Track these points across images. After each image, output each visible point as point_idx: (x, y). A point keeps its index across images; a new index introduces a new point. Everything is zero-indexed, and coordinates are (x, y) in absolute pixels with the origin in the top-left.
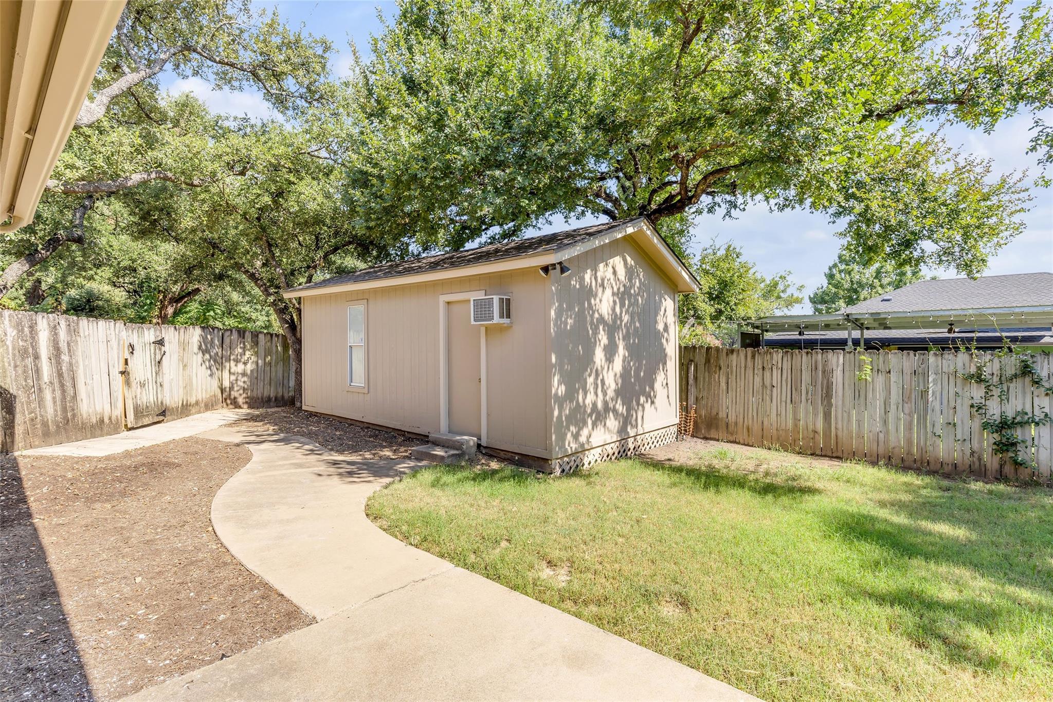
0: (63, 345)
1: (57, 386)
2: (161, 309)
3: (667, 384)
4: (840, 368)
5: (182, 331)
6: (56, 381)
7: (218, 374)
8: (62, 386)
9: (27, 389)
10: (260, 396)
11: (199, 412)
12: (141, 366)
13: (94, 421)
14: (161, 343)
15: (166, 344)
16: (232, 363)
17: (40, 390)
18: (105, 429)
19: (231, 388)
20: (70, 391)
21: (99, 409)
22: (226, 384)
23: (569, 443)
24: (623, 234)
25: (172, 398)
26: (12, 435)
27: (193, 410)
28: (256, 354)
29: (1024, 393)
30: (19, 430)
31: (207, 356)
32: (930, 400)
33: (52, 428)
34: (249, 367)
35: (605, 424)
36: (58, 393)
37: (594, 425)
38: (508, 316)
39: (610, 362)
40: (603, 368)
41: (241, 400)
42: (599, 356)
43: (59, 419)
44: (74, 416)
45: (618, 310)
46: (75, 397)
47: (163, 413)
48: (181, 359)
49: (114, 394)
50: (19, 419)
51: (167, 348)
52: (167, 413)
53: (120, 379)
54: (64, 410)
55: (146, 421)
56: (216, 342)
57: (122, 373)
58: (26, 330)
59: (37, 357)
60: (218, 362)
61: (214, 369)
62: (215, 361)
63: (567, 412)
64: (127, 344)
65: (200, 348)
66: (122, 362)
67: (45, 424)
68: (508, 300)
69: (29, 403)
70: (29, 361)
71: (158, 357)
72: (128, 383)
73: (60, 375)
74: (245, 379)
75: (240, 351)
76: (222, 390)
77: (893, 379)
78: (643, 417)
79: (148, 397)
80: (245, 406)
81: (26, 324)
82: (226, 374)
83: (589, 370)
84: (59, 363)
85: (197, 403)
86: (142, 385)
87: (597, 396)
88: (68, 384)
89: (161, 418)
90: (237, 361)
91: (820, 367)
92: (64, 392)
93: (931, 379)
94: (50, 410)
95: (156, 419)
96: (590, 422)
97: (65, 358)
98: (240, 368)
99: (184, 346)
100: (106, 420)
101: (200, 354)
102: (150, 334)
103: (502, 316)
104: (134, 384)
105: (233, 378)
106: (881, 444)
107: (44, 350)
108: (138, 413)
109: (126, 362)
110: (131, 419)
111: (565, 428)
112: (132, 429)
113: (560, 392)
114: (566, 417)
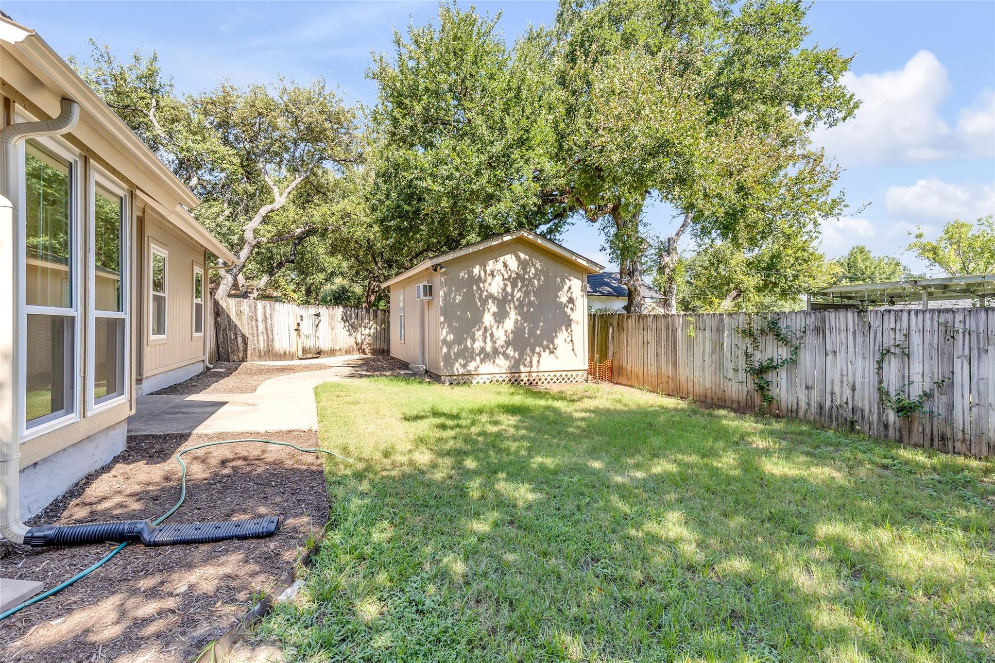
0: (268, 316)
1: (265, 335)
2: (367, 297)
3: (572, 341)
4: (680, 327)
5: (331, 309)
6: (265, 332)
7: (355, 334)
8: (267, 334)
9: (253, 335)
10: (378, 348)
11: (342, 355)
12: (307, 327)
13: (282, 352)
14: (318, 315)
15: (321, 315)
16: (363, 328)
17: (258, 335)
18: (287, 357)
19: (362, 343)
20: (271, 337)
21: (284, 347)
22: (359, 341)
23: (457, 369)
24: (500, 241)
25: (324, 345)
26: (246, 354)
27: (338, 353)
28: (376, 322)
29: (773, 343)
30: (249, 352)
31: (347, 324)
32: (725, 350)
33: (263, 353)
34: (372, 331)
35: (494, 362)
36: (266, 337)
37: (482, 361)
38: (431, 295)
39: (500, 323)
40: (491, 327)
41: (367, 351)
42: (488, 319)
43: (266, 349)
44: (272, 349)
45: (509, 289)
46: (273, 340)
47: (319, 353)
48: (330, 324)
49: (291, 341)
50: (249, 347)
51: (321, 318)
52: (322, 353)
53: (295, 333)
54: (268, 346)
55: (309, 356)
56: (353, 316)
57: (296, 330)
58: (253, 308)
59: (257, 321)
60: (354, 328)
61: (352, 332)
62: (352, 327)
63: (456, 351)
64: (299, 316)
65: (342, 319)
66: (296, 324)
67: (259, 351)
68: (431, 287)
69: (253, 341)
70: (254, 322)
71: (317, 323)
72: (299, 335)
73: (267, 329)
74: (370, 338)
75: (367, 321)
76: (357, 344)
77: (707, 335)
78: (538, 361)
79: (310, 344)
80: (370, 354)
81: (253, 305)
82: (359, 335)
83: (477, 327)
84: (266, 324)
85: (340, 350)
86: (307, 337)
87: (485, 342)
88: (270, 334)
89: (318, 355)
90: (365, 327)
91: (670, 328)
92: (268, 337)
93: (725, 335)
94: (262, 346)
95: (315, 356)
96: (478, 359)
97: (269, 321)
98: (367, 331)
99: (332, 317)
100: (287, 353)
101: (343, 322)
102: (312, 310)
103: (425, 295)
104: (302, 336)
105: (363, 337)
106: (701, 386)
107: (260, 317)
108: (305, 351)
109: (298, 324)
110: (300, 354)
111: (454, 360)
112: (301, 359)
113: (448, 339)
114: (455, 354)
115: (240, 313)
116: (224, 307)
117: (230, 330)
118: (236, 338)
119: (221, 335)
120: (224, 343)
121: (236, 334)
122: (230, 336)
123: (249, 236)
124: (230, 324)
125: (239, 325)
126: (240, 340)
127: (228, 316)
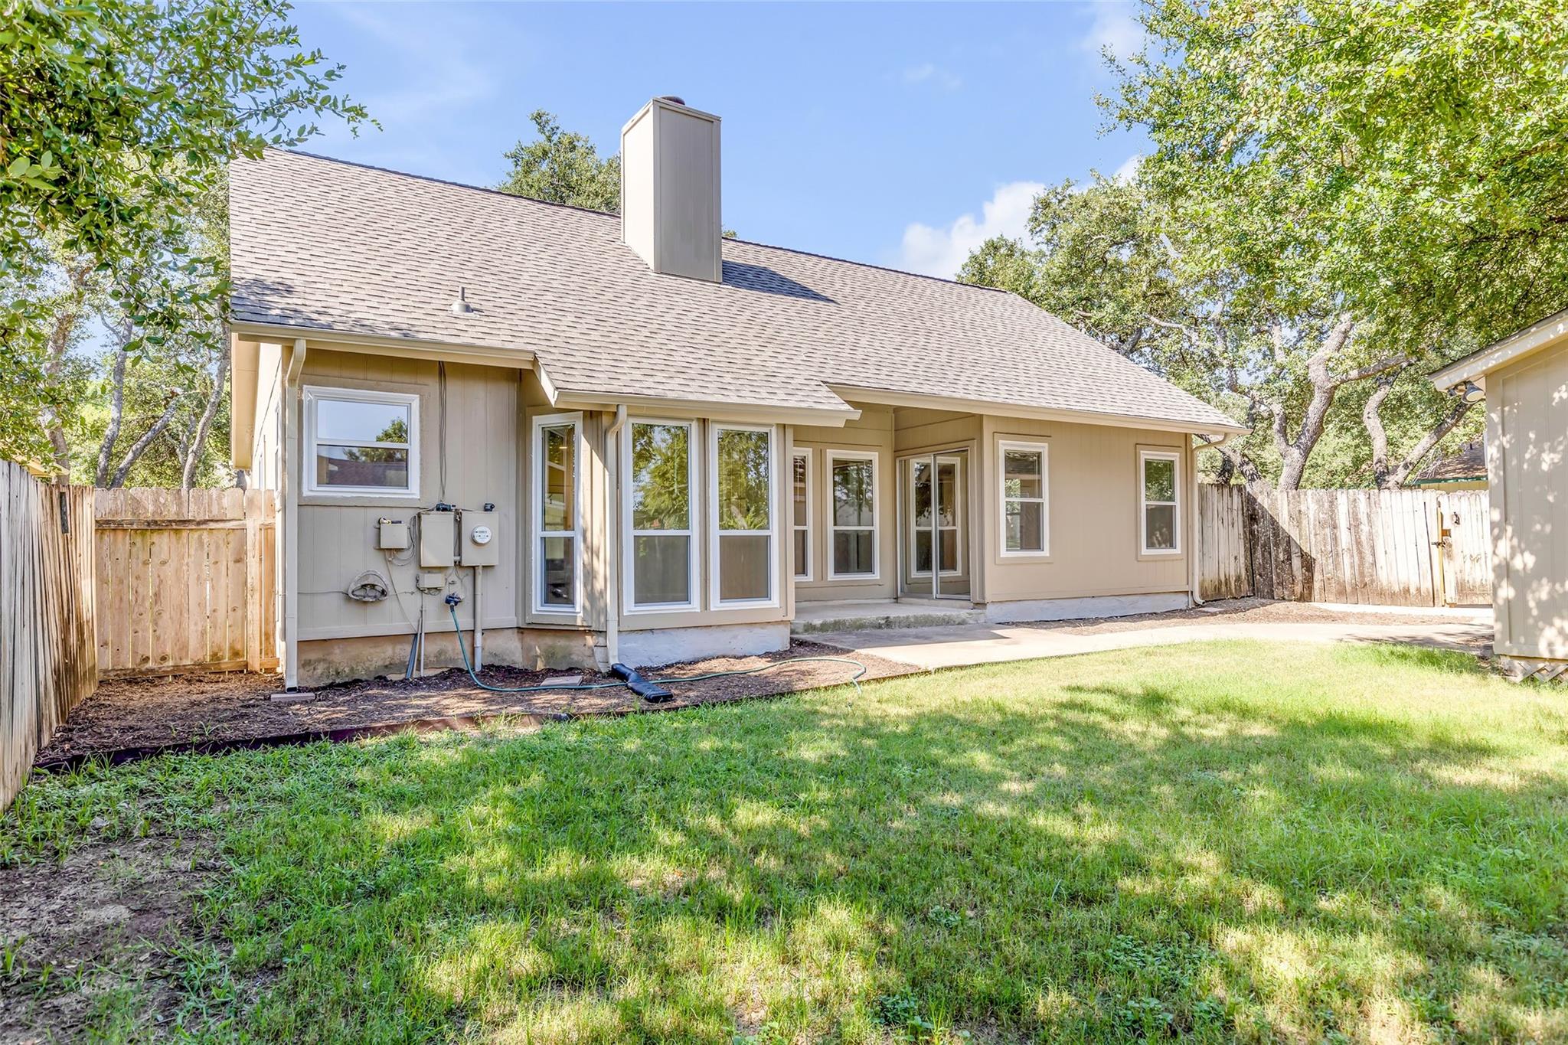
0: (1363, 518)
1: (1355, 552)
6: (1354, 548)
8: (1360, 553)
9: (1326, 553)
12: (1470, 538)
13: (1398, 590)
17: (1337, 554)
20: (1369, 558)
21: (1403, 578)
26: (1310, 589)
30: (1317, 585)
33: (1349, 589)
36: (1356, 559)
43: (1357, 581)
44: (1373, 581)
46: (1374, 564)
50: (1317, 576)
53: (1437, 550)
54: (1362, 574)
55: (1474, 599)
57: (1440, 545)
58: (1327, 505)
59: (1335, 527)
64: (1448, 514)
66: (1440, 534)
67: (1342, 584)
69: (1327, 565)
70: (1328, 531)
72: (1448, 556)
73: (1359, 543)
79: (1482, 574)
81: (1326, 499)
84: (1357, 533)
86: (1475, 559)
88: (1367, 552)
92: (1362, 559)
94: (1347, 573)
97: (1365, 528)
100: (1413, 590)
104: (1458, 558)
107: (1343, 522)
108: (1462, 588)
109: (1446, 533)
110: (1451, 594)
111: (1537, 619)
112: (1452, 605)
113: (1518, 563)
114: (1540, 604)
115: (1297, 517)
116: (1266, 507)
117: (1277, 545)
118: (1289, 559)
119: (1259, 554)
120: (1264, 568)
121: (1288, 552)
122: (1277, 556)
123: (1317, 375)
124: (1276, 535)
125: (1294, 535)
126: (1296, 562)
127: (1273, 522)
